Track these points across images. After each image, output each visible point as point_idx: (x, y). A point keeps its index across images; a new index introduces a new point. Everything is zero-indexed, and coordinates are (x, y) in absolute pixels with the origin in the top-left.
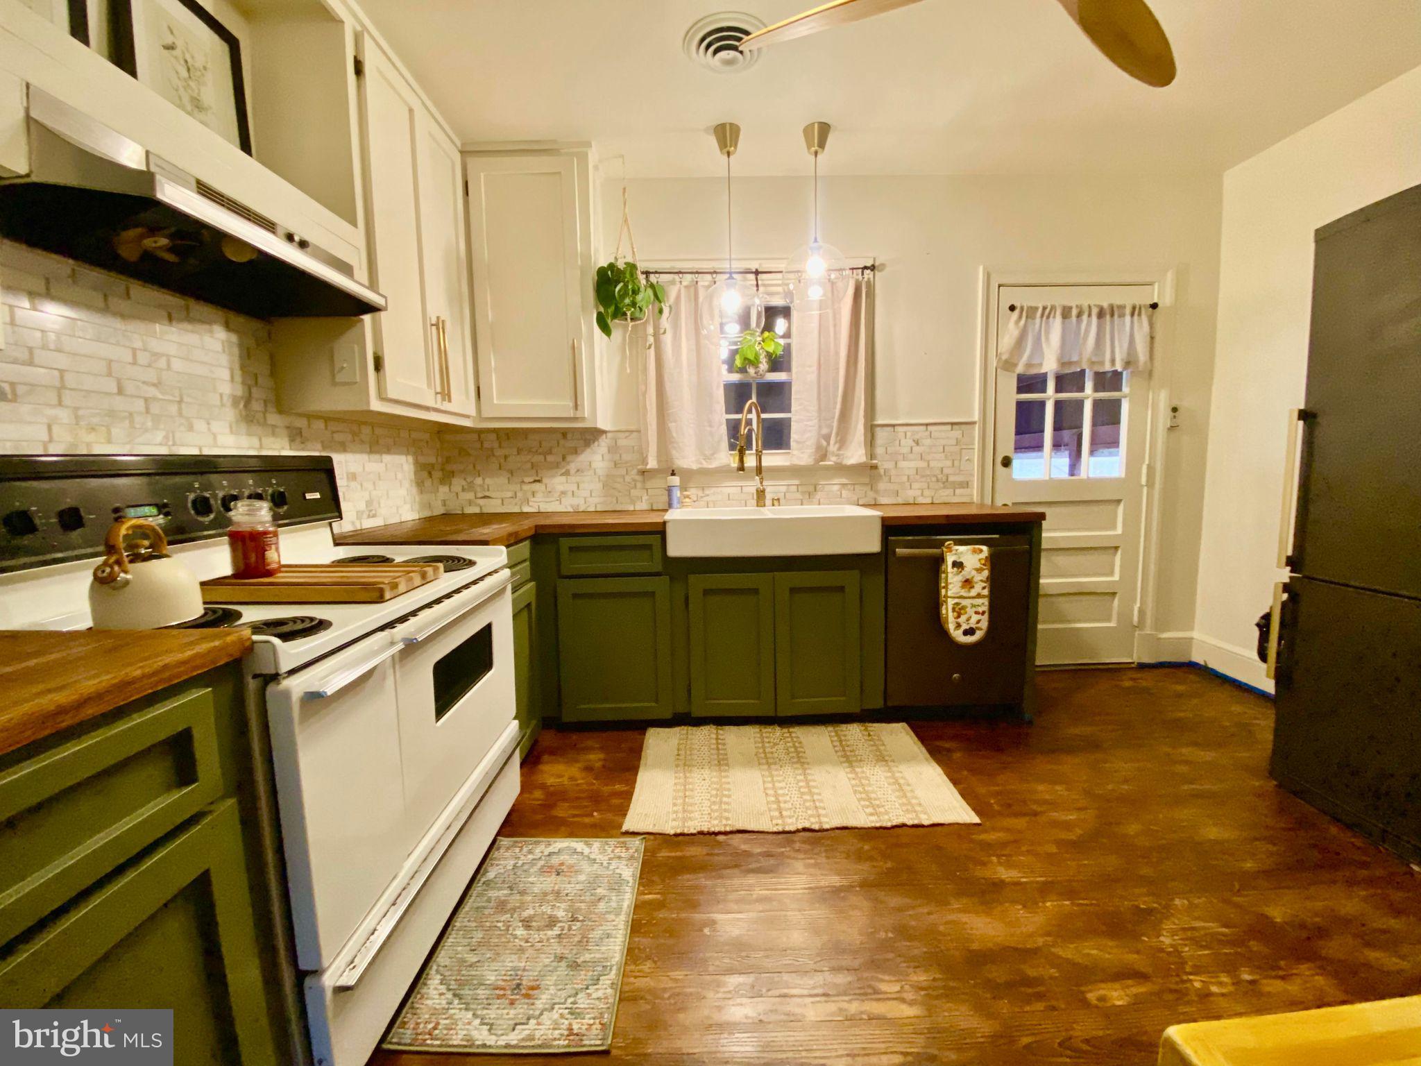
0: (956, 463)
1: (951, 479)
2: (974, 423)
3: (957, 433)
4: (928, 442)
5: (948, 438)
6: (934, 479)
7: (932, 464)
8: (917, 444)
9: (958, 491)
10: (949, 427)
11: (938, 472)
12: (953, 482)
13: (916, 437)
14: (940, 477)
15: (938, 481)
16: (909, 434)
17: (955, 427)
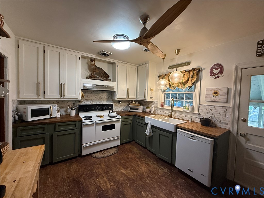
0: (224, 117)
1: (222, 121)
2: (231, 107)
3: (225, 109)
4: (215, 110)
5: (221, 110)
6: (217, 120)
7: (216, 116)
8: (212, 111)
9: (224, 125)
10: (222, 107)
11: (218, 119)
12: (223, 123)
13: (211, 109)
14: (218, 120)
15: (217, 121)
16: (209, 108)
17: (224, 108)
